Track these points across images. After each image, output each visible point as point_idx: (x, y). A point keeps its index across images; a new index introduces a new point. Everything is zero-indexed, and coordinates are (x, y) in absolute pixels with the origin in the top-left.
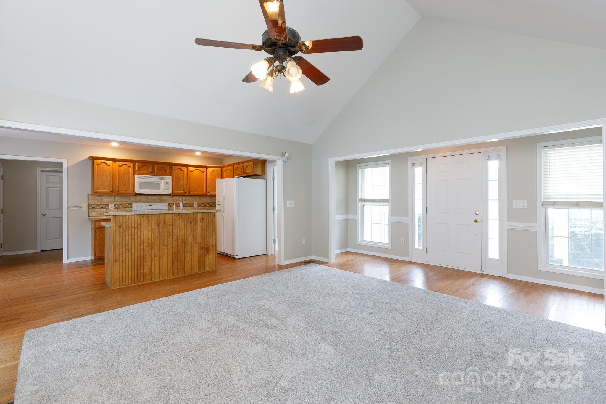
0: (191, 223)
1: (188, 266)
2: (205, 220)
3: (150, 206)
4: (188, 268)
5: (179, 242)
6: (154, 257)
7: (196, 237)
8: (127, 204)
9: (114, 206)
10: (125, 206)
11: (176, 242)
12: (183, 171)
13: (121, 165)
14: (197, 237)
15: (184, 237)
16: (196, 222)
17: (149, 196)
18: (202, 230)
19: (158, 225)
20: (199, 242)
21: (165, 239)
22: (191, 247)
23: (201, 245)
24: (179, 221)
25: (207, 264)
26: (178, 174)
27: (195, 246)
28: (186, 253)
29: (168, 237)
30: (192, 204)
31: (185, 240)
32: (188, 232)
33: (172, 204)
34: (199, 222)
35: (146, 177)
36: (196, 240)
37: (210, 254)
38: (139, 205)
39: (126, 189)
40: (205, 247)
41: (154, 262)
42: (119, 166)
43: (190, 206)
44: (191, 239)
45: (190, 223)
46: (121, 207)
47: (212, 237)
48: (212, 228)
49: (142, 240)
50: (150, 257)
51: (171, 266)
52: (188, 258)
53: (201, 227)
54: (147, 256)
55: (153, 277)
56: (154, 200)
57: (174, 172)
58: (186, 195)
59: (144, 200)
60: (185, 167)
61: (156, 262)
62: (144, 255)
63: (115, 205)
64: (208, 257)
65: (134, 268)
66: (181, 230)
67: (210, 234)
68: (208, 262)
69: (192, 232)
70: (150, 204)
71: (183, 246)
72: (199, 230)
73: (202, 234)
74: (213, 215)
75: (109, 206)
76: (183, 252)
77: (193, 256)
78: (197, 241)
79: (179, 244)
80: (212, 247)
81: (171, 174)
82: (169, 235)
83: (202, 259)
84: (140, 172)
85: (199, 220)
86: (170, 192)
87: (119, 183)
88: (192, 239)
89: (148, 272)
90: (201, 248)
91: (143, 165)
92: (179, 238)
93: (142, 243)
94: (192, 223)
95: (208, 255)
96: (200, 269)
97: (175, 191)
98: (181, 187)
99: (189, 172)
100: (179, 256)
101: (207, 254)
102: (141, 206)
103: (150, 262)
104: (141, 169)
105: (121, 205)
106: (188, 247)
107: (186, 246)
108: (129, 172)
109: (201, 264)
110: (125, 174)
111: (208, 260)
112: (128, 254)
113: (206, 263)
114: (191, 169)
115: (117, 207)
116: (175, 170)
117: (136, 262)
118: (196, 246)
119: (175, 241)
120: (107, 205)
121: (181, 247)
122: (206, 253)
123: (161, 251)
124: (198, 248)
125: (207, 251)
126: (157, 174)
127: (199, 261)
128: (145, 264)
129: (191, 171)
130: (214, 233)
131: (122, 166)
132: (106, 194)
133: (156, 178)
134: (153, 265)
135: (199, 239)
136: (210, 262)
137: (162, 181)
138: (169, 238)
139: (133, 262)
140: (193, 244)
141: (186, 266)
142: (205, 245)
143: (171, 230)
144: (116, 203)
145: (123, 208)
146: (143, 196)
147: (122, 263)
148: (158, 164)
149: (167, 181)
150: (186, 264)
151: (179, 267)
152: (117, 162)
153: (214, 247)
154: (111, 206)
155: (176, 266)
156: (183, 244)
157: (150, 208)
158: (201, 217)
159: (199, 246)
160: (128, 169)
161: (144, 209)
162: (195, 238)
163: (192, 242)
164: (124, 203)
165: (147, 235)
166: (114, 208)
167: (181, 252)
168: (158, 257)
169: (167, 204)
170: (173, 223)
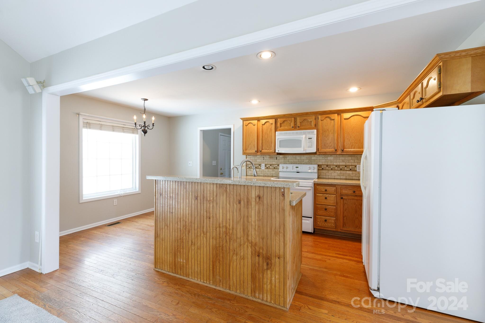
0: (240, 203)
1: (234, 278)
2: (265, 202)
3: (296, 167)
4: (235, 280)
5: (222, 232)
6: (192, 244)
7: (248, 231)
8: (276, 164)
9: (265, 167)
10: (274, 167)
11: (218, 229)
12: (334, 120)
13: (264, 123)
14: (250, 230)
15: (230, 225)
16: (248, 202)
17: (298, 156)
18: (259, 220)
19: (196, 198)
20: (253, 241)
21: (204, 223)
22: (240, 246)
23: (257, 248)
24: (222, 197)
25: (267, 290)
26: (326, 126)
27: (245, 246)
28: (232, 253)
29: (208, 219)
30: (354, 167)
31: (231, 231)
32: (235, 217)
33: (324, 166)
34: (253, 203)
35: (287, 133)
36: (248, 236)
37: (274, 272)
38: (285, 166)
39: (268, 148)
40: (265, 255)
41: (192, 252)
42: (263, 125)
43: (351, 169)
44: (239, 233)
45: (238, 203)
46: (271, 168)
47: (277, 238)
48: (278, 219)
49: (179, 217)
50: (187, 243)
51: (211, 266)
52: (235, 263)
53: (256, 213)
54: (184, 241)
55: (191, 273)
56: (303, 160)
57: (320, 123)
58: (338, 153)
59: (292, 161)
60: (337, 114)
61: (193, 252)
62: (181, 238)
63: (266, 165)
64: (269, 275)
65: (171, 252)
66: (225, 212)
67: (273, 233)
68: (269, 286)
69: (242, 220)
70: (297, 165)
71: (228, 240)
72: (253, 219)
73: (259, 227)
74: (281, 194)
75: (261, 167)
76: (228, 251)
77: (242, 263)
78: (250, 238)
79: (222, 235)
80: (277, 259)
81: (316, 127)
82: (208, 217)
83: (257, 276)
84: (282, 128)
85: (254, 200)
86: (314, 150)
87: (262, 142)
88: (242, 233)
89: (185, 264)
90: (257, 254)
91: (284, 119)
92: (221, 226)
93: (179, 220)
94: (242, 203)
95: (269, 272)
96: (255, 292)
97: (321, 149)
98: (330, 143)
99: (343, 120)
100: (221, 255)
101: (267, 269)
102: (287, 168)
103: (187, 250)
104: (282, 125)
105: (271, 165)
106: (236, 244)
107: (232, 241)
108: (271, 130)
109: (257, 285)
110: (268, 133)
111: (269, 281)
112: (167, 231)
113: (266, 286)
114: (346, 115)
115: (267, 168)
116: (321, 120)
117: (174, 245)
118: (248, 246)
119: (216, 228)
120: (259, 165)
121: (225, 241)
122: (265, 267)
123: (199, 238)
124: (252, 252)
125: (267, 264)
126: (299, 128)
127: (253, 278)
128: (182, 250)
129: (345, 119)
130: (282, 231)
131: (266, 124)
132: (252, 154)
133: (297, 133)
134: (190, 255)
135: (253, 235)
136: (273, 287)
137: (304, 136)
138: (208, 221)
139: (171, 244)
140: (242, 242)
141: (231, 276)
142: (263, 250)
143: (211, 209)
144: (266, 163)
145: (272, 169)
146: (292, 156)
147: (162, 240)
148: (301, 115)
149: (310, 136)
150: (231, 273)
151: (221, 272)
152: (261, 120)
153: (282, 259)
154: (263, 167)
155: (218, 270)
156: (228, 237)
157: (296, 170)
158: (257, 194)
159: (253, 248)
160: (271, 127)
161: (290, 171)
162: (245, 230)
163: (242, 238)
164: (274, 163)
165: (185, 211)
166: (265, 169)
167: (224, 249)
168: (196, 246)
169: (316, 166)
170: (215, 198)
